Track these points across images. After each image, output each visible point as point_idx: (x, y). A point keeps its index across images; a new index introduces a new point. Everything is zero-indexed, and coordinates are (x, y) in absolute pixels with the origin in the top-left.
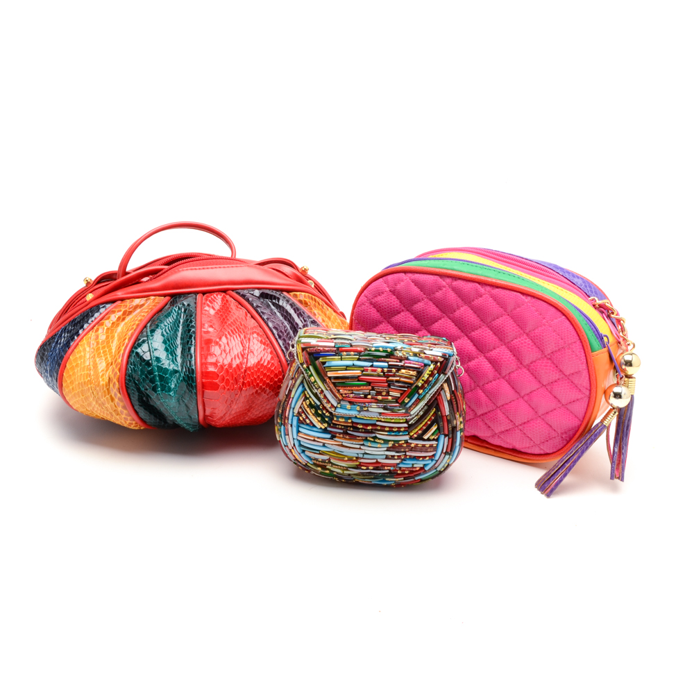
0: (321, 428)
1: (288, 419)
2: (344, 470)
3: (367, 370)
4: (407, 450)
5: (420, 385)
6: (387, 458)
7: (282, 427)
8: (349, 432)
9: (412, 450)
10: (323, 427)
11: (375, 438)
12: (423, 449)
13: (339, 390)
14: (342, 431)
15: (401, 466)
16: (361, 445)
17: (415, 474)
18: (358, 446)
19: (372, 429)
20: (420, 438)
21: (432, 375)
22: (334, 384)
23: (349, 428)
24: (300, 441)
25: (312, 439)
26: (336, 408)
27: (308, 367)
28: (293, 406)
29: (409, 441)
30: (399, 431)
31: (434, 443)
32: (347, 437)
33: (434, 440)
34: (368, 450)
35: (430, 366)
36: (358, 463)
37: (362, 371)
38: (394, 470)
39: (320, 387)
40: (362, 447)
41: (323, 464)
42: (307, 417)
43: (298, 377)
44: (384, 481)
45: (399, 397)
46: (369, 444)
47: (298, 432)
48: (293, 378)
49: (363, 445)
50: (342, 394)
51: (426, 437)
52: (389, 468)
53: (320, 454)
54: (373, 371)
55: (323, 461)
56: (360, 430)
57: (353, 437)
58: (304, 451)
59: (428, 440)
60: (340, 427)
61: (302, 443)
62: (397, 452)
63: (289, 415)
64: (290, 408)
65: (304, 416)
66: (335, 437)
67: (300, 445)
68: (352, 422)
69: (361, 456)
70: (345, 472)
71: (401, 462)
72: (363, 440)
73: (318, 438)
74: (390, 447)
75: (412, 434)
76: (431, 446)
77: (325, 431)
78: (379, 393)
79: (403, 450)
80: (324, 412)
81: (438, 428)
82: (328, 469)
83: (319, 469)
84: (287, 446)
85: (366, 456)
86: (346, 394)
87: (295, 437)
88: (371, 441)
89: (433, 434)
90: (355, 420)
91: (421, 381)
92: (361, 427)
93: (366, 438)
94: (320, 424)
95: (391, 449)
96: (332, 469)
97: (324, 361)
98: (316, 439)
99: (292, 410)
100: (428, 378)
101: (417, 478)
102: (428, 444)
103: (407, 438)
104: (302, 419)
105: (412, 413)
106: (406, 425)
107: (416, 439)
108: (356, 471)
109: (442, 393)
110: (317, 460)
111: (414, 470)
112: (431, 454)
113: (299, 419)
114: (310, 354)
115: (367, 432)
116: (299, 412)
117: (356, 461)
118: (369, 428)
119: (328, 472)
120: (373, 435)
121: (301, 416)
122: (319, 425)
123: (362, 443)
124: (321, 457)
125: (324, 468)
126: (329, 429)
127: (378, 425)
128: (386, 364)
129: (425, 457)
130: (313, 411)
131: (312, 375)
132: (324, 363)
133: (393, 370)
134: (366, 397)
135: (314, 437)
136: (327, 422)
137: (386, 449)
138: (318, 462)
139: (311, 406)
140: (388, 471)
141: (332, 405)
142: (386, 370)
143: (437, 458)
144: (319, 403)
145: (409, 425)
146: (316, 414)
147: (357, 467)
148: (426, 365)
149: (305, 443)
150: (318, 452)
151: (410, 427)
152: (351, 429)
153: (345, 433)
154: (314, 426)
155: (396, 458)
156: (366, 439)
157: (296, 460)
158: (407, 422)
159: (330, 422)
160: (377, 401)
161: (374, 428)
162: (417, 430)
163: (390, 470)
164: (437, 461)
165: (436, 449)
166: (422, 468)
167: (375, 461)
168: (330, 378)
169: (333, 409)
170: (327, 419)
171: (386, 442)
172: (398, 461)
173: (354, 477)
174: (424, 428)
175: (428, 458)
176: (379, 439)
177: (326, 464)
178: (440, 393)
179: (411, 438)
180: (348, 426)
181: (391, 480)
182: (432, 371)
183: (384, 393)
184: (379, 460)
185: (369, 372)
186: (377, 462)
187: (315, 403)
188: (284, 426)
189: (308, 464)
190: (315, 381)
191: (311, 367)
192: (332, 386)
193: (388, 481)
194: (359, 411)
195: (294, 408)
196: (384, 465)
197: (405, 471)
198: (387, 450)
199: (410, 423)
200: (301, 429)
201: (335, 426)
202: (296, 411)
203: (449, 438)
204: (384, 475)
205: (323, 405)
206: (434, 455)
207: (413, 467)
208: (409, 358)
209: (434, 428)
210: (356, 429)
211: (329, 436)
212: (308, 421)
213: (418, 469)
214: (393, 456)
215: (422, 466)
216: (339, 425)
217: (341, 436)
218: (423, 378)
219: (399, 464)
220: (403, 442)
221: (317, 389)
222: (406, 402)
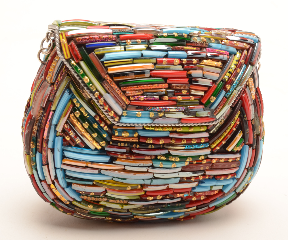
0: (96, 149)
1: (47, 142)
2: (122, 205)
3: (161, 62)
4: (207, 168)
5: (227, 78)
6: (181, 181)
7: (38, 155)
8: (134, 151)
9: (213, 167)
10: (99, 147)
11: (168, 155)
12: (227, 165)
13: (124, 92)
14: (124, 151)
15: (196, 190)
16: (149, 167)
17: (211, 199)
18: (145, 169)
19: (163, 144)
20: (223, 151)
21: (239, 66)
22: (118, 83)
23: (134, 146)
24: (64, 171)
25: (84, 165)
26: (120, 117)
27: (78, 64)
28: (54, 122)
29: (210, 156)
30: (199, 144)
31: (238, 156)
32: (133, 158)
33: (238, 152)
34: (158, 173)
35: (235, 54)
36: (143, 193)
37: (155, 64)
38: (187, 197)
39: (97, 90)
40: (151, 170)
41: (97, 199)
42: (77, 135)
43: (62, 80)
44: (172, 213)
45: (202, 96)
46: (161, 165)
47: (63, 157)
48: (52, 84)
49: (152, 166)
50: (128, 97)
51: (229, 149)
52: (182, 195)
53: (94, 185)
54: (169, 63)
55: (97, 195)
56: (150, 147)
57: (140, 157)
58: (69, 185)
59: (232, 152)
60: (122, 144)
61: (68, 173)
62: (195, 172)
63: (48, 136)
64: (50, 125)
65: (72, 134)
66: (116, 159)
67: (66, 176)
68: (139, 137)
69: (148, 182)
70: (125, 207)
71: (198, 186)
72: (152, 160)
73: (92, 163)
74: (186, 167)
75: (213, 146)
76: (234, 160)
77: (102, 152)
78: (178, 92)
79: (202, 169)
80: (102, 125)
81: (243, 137)
82: (102, 206)
83: (90, 207)
84: (45, 181)
85: (155, 182)
86: (134, 96)
87: (58, 165)
88: (162, 160)
89: (237, 145)
90: (143, 134)
91: (228, 74)
92: (151, 141)
93: (156, 156)
94: (95, 143)
95: (188, 169)
96: (108, 205)
97: (101, 52)
98: (90, 165)
99: (53, 127)
100: (235, 69)
101: (211, 206)
102: (230, 157)
103: (208, 151)
104: (68, 139)
105: (218, 117)
106: (207, 135)
107: (219, 153)
108: (139, 204)
109: (247, 90)
110: (88, 194)
111: (212, 194)
112: (233, 171)
113: (64, 140)
114: (79, 45)
115: (158, 148)
116: (64, 131)
117: (141, 189)
118: (162, 142)
119: (101, 209)
120: (166, 152)
121: (68, 134)
122: (94, 145)
123: (150, 164)
124: (94, 190)
125: (96, 204)
126: (107, 149)
127: (172, 138)
128: (183, 53)
129: (227, 175)
130: (86, 126)
131: (85, 74)
132: (101, 56)
133: (194, 60)
134: (161, 98)
135: (86, 162)
136: (104, 139)
137: (180, 169)
138: (89, 198)
139: (82, 119)
140: (179, 200)
141: (115, 113)
142: (185, 61)
143: (238, 176)
144: (93, 114)
145: (210, 134)
146: (91, 130)
147: (141, 198)
148: (231, 54)
149: (72, 172)
150: (91, 183)
151: (212, 137)
152: (138, 146)
153: (130, 152)
154: (87, 147)
155: (193, 180)
156: (156, 158)
157: (57, 199)
158: (208, 131)
159: (109, 139)
160: (177, 103)
161: (168, 141)
162: (220, 140)
163: (181, 198)
164: (238, 180)
165: (238, 163)
166: (221, 191)
167: (165, 187)
168: (112, 76)
169: (117, 119)
170: (105, 136)
171: (183, 159)
172: (194, 185)
173: (135, 213)
174: (229, 136)
175: (230, 177)
176: (175, 156)
177: (100, 199)
178: (245, 91)
179: (212, 153)
180: (132, 143)
181: (180, 212)
182: (238, 61)
183: (184, 92)
184: (171, 186)
185: (164, 65)
186: (168, 189)
187: (89, 114)
188: (41, 153)
189: (75, 203)
190: (91, 82)
191: (82, 63)
192: (114, 86)
193: (177, 213)
194: (153, 119)
195: (56, 126)
196: (176, 192)
197: (200, 196)
198: (182, 171)
199: (211, 132)
200: (67, 154)
201: (115, 144)
202: (59, 129)
203: (253, 149)
204: (173, 206)
205: (100, 116)
206: (236, 173)
207: (211, 191)
208: (211, 44)
209: (239, 136)
210: (144, 146)
211: (107, 159)
212: (78, 141)
213: (216, 192)
214: (189, 178)
215: (221, 188)
216: (121, 142)
217: (125, 157)
218: (231, 70)
219: (194, 188)
220: (203, 157)
221: (93, 93)
222: (212, 101)
